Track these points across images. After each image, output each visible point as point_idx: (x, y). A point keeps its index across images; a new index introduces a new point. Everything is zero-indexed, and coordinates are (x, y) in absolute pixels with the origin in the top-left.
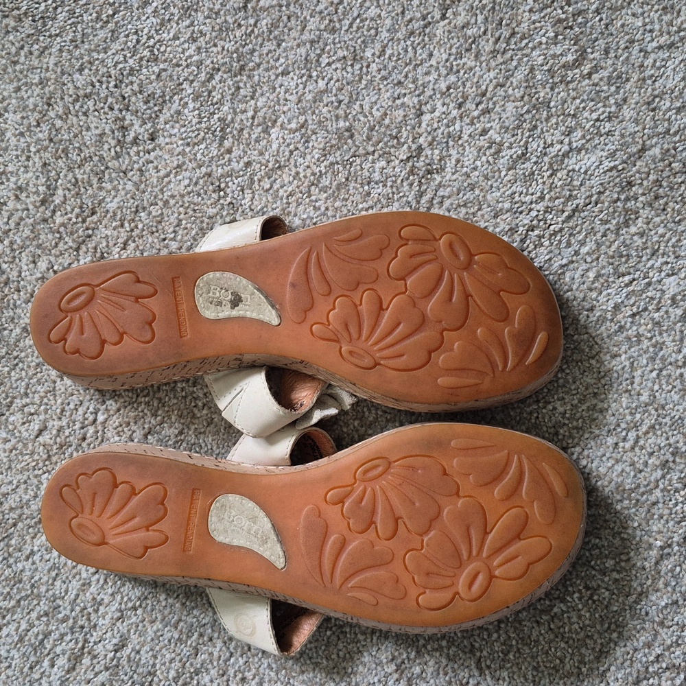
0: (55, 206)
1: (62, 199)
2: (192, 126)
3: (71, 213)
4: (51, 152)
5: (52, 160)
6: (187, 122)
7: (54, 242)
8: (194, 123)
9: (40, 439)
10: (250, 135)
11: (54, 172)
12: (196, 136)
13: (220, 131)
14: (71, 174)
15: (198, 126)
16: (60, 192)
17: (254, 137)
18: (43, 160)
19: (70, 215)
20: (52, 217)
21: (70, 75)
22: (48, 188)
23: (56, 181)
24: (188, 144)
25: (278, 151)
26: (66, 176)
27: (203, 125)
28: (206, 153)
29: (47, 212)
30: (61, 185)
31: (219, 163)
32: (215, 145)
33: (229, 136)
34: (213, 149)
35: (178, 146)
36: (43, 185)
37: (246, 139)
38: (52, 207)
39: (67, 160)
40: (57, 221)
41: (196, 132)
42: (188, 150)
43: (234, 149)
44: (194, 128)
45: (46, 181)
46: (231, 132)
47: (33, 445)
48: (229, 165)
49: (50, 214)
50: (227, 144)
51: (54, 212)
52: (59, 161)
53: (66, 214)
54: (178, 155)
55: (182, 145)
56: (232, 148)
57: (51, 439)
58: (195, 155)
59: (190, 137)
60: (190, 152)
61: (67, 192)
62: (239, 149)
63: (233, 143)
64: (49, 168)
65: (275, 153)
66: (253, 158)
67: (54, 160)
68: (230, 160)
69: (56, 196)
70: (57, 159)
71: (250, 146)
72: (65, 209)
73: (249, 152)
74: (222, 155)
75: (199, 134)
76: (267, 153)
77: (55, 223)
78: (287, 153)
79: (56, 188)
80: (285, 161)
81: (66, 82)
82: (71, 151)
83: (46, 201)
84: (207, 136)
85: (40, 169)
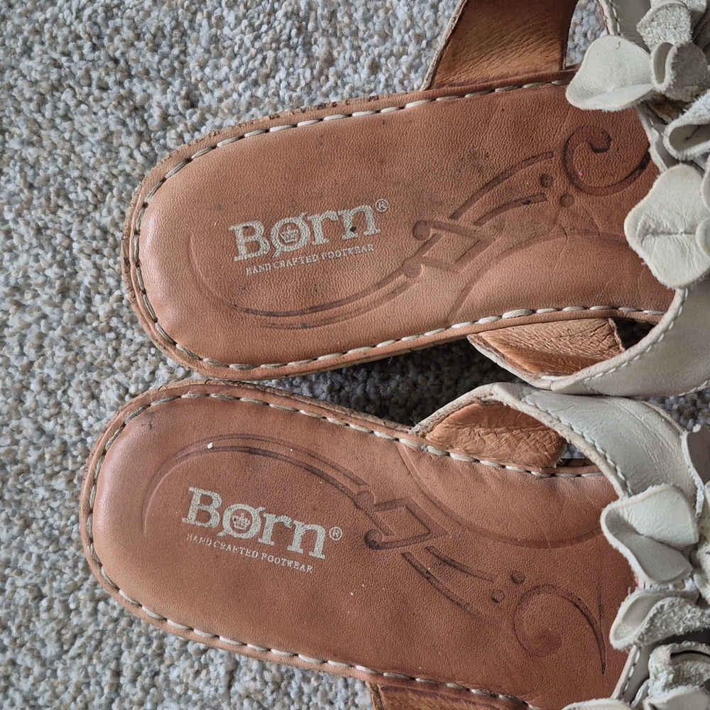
0: (88, 291)
1: (94, 272)
2: (247, 51)
3: (119, 287)
4: (40, 206)
5: (47, 219)
6: (236, 49)
7: (110, 349)
8: (248, 43)
9: (237, 687)
10: (350, 16)
11: (59, 236)
12: (261, 64)
13: (298, 35)
14: (89, 225)
15: (257, 45)
16: (84, 263)
17: (358, 15)
18: (33, 224)
19: (117, 293)
20: (89, 310)
21: (13, 68)
22: (62, 265)
23: (69, 248)
24: (256, 83)
25: (411, 18)
26: (81, 233)
27: (265, 39)
28: (293, 84)
29: (77, 305)
30: (81, 251)
31: (324, 89)
32: (301, 61)
33: (316, 35)
34: (300, 71)
35: (240, 95)
36: (51, 266)
37: (348, 26)
38: (82, 294)
39: (71, 206)
40: (101, 313)
41: (260, 57)
42: (259, 92)
43: (335, 54)
44: (253, 51)
45: (54, 257)
46: (316, 29)
47: (229, 704)
48: (344, 84)
49: (84, 307)
50: (319, 50)
51: (89, 300)
52: (60, 213)
53: (110, 293)
54: (248, 110)
55: (245, 90)
56: (330, 54)
57: (254, 679)
58: (277, 94)
59: (252, 71)
60: (265, 94)
61: (96, 258)
62: (344, 48)
63: (330, 43)
64: (49, 232)
65: (409, 23)
66: (376, 51)
67: (51, 216)
68: (340, 76)
69: (80, 274)
70: (54, 213)
71: (361, 34)
72: (107, 285)
73: (364, 46)
74: (321, 73)
75: (264, 58)
76: (395, 32)
77: (98, 317)
78: (428, 13)
79: (74, 260)
80: (431, 28)
81: (12, 82)
82: (71, 189)
83: (69, 289)
84: (280, 54)
85: (35, 242)
